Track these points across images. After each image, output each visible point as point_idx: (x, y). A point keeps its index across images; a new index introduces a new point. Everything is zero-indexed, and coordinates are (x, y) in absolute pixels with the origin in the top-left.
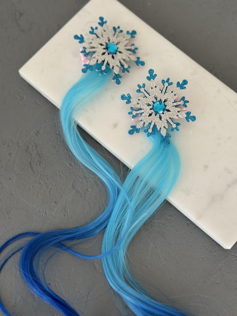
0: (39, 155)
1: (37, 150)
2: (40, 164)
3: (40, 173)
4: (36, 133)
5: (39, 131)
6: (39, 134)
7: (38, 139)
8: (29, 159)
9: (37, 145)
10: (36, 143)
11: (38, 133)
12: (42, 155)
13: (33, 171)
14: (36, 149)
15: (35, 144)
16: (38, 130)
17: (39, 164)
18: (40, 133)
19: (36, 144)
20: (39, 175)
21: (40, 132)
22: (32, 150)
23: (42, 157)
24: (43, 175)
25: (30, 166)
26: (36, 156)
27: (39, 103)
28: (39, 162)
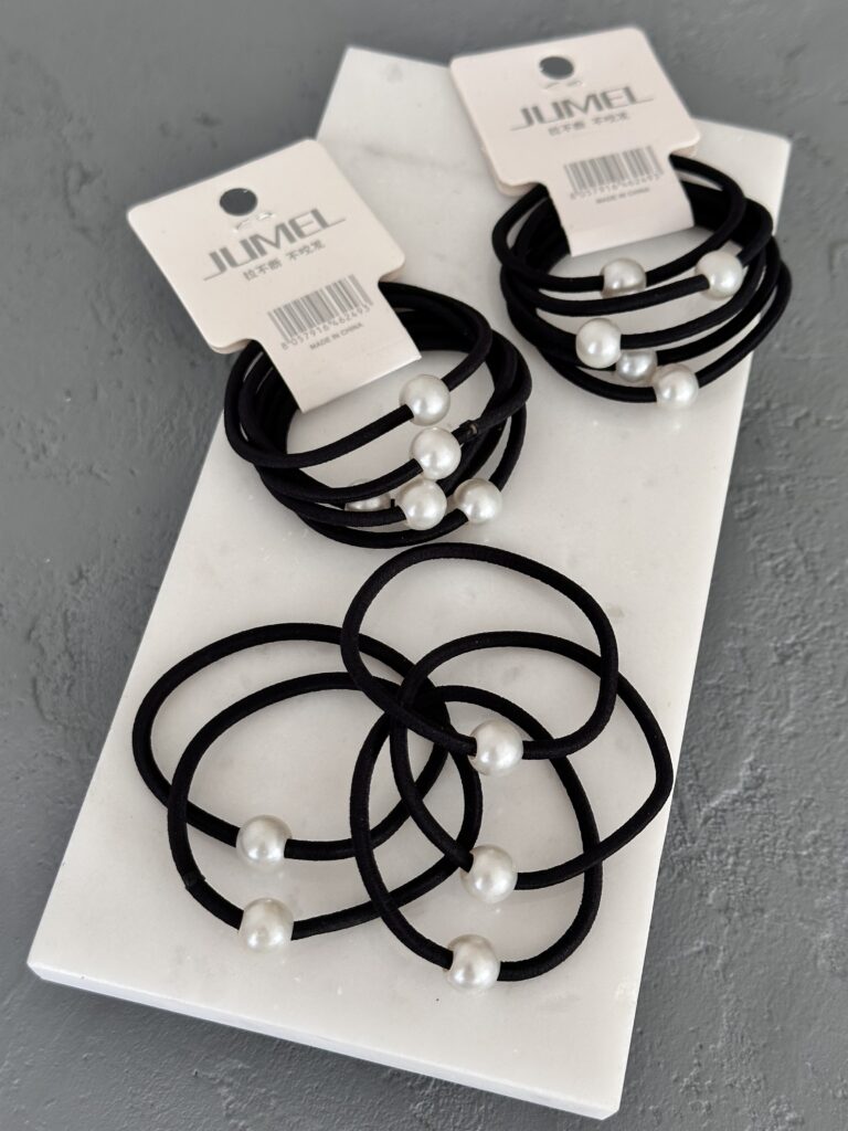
0: (72, 656)
1: (68, 640)
2: (69, 690)
3: (66, 722)
4: (76, 576)
5: (88, 571)
6: (83, 581)
7: (78, 597)
8: (33, 667)
9: (70, 620)
10: (67, 610)
11: (81, 576)
12: (84, 658)
13: (41, 711)
14: (66, 632)
15: (65, 614)
16: (84, 568)
17: (66, 687)
18: (87, 579)
19: (69, 614)
20: (60, 727)
21: (90, 574)
22: (50, 635)
23: (84, 664)
24: (74, 728)
25: (30, 690)
26: (59, 657)
27: (103, 475)
28: (68, 682)
